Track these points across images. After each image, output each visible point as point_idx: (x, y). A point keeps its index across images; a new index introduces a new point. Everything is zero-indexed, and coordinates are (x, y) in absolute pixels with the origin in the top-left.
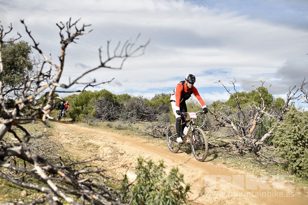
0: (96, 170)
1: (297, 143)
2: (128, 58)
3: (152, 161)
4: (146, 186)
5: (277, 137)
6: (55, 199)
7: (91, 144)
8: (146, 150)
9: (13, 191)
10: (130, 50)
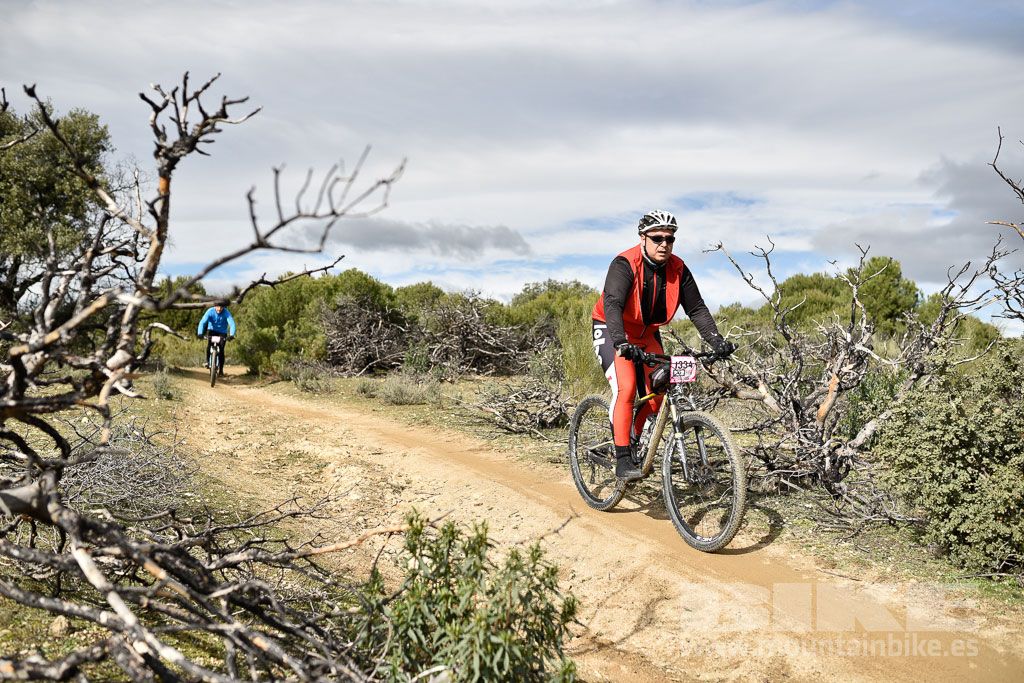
5: (889, 437)
7: (300, 456)
9: (28, 617)
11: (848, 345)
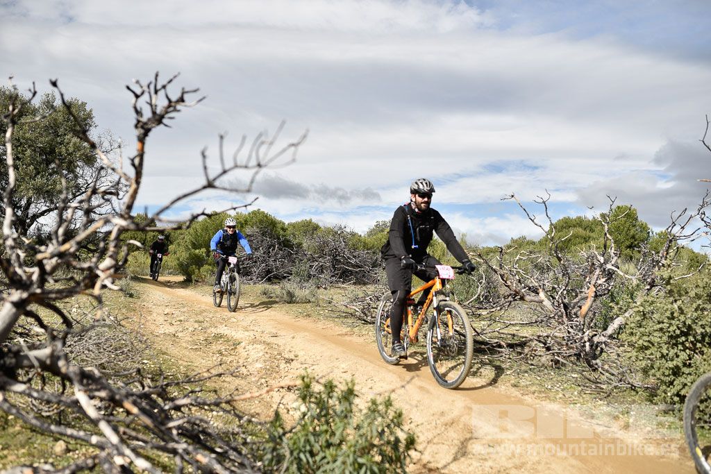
1: (677, 341)
2: (263, 170)
4: (319, 435)
5: (631, 328)
6: (119, 460)
7: (221, 337)
8: (344, 353)
9: (39, 441)
11: (601, 265)
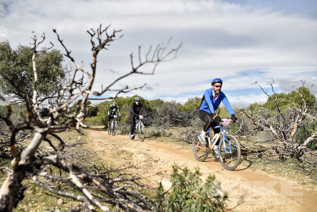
0: (130, 177)
2: (160, 63)
3: (188, 169)
4: (181, 194)
6: (91, 207)
7: (124, 151)
8: (181, 157)
9: (50, 199)
10: (161, 55)
11: (300, 113)
